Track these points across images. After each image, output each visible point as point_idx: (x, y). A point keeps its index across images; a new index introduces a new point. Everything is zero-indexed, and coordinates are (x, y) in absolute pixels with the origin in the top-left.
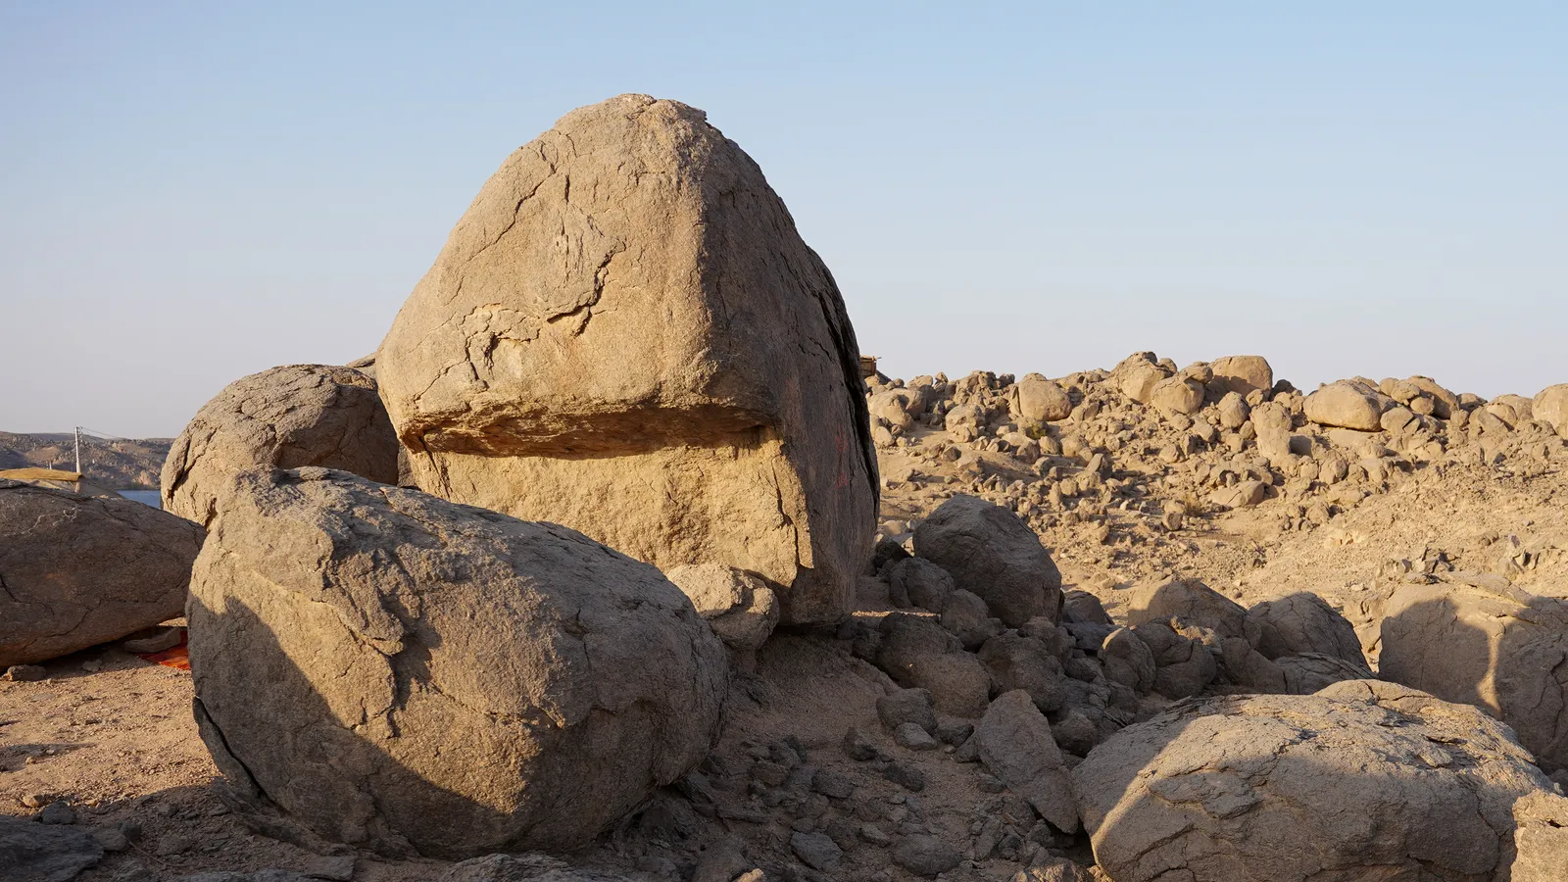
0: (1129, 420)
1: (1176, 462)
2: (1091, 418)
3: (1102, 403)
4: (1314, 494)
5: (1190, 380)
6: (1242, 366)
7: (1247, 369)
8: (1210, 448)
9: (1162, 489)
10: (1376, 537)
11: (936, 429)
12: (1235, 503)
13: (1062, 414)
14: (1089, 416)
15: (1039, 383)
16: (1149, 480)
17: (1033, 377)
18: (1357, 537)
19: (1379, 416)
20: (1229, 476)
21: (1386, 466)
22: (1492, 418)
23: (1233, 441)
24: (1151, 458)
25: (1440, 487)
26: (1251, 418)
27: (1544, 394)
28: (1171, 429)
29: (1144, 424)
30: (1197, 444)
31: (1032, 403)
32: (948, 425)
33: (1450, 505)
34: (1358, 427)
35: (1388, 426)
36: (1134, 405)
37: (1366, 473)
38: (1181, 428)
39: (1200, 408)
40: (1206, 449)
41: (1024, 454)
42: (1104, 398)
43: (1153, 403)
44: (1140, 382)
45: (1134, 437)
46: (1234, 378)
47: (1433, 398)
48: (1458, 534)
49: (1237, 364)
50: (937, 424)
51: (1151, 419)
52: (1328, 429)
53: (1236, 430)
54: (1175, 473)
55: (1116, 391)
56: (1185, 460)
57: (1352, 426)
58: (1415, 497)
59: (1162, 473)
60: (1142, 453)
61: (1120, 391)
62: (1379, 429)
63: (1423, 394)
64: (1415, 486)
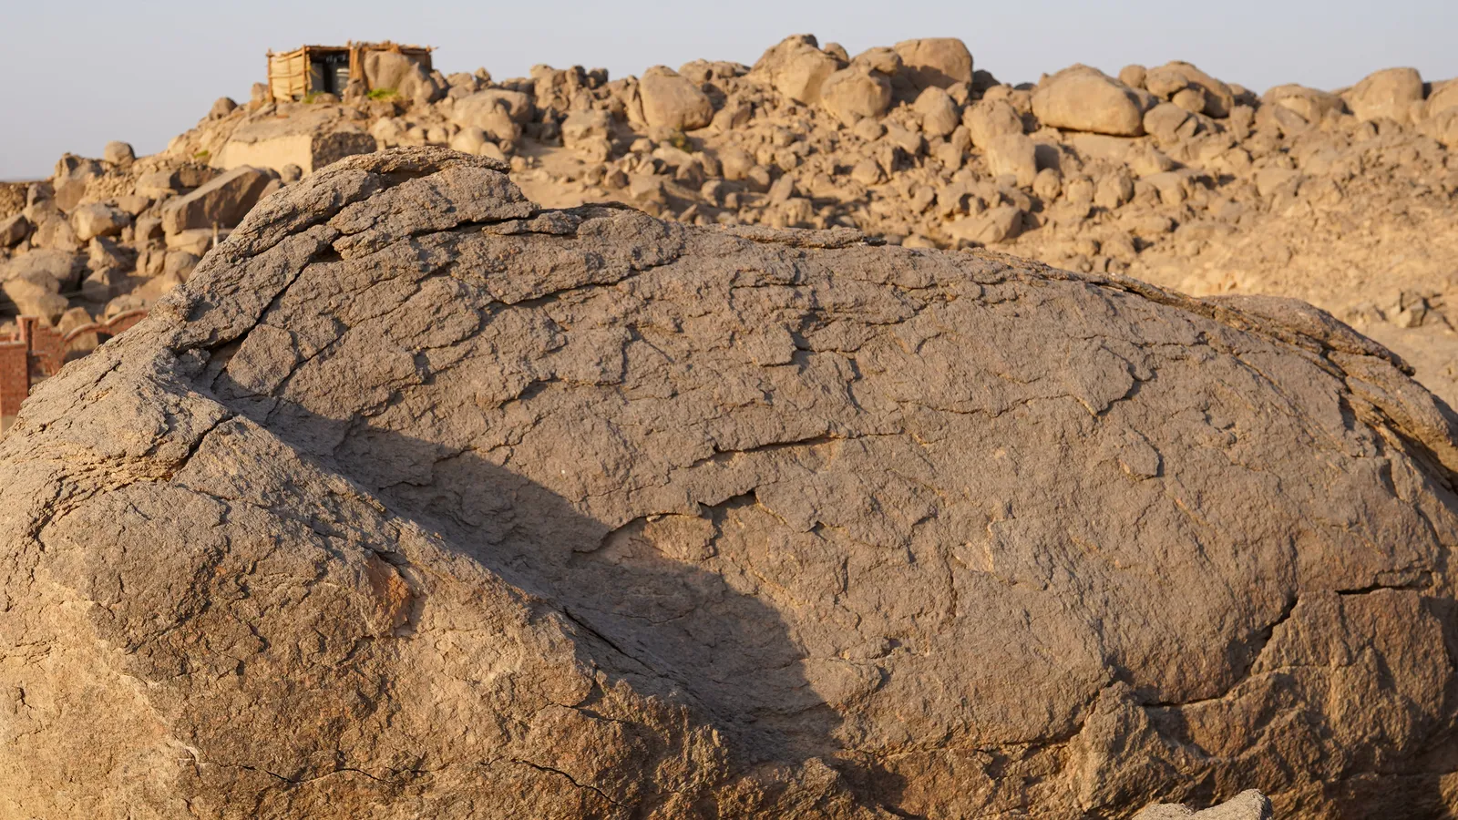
0: (797, 128)
1: (876, 183)
2: (743, 126)
3: (754, 106)
4: (1095, 224)
5: (875, 72)
6: (934, 53)
7: (942, 56)
8: (918, 164)
9: (872, 222)
10: (1272, 278)
11: (550, 145)
12: (987, 237)
13: (701, 121)
14: (739, 123)
15: (668, 79)
16: (851, 209)
17: (659, 72)
18: (1243, 280)
19: (1142, 116)
20: (973, 203)
21: (1185, 183)
22: (1293, 115)
23: (948, 154)
24: (842, 179)
25: (1343, 208)
26: (966, 122)
27: (1368, 82)
28: (857, 138)
29: (818, 133)
30: (903, 159)
31: (661, 109)
32: (567, 140)
33: (1365, 232)
34: (1113, 130)
35: (1156, 129)
36: (799, 108)
37: (1158, 193)
38: (871, 138)
39: (887, 110)
40: (912, 165)
41: (686, 176)
42: (756, 98)
43: (825, 104)
44: (804, 76)
45: (812, 151)
46: (925, 68)
47: (1203, 90)
48: (1396, 271)
49: (928, 50)
50: (553, 137)
51: (825, 128)
52: (1068, 135)
53: (947, 138)
54: (881, 198)
55: (769, 89)
56: (888, 181)
57: (1105, 129)
58: (1311, 223)
59: (865, 199)
60: (831, 172)
61: (774, 88)
62: (1141, 133)
63: (1193, 86)
64: (1308, 208)
